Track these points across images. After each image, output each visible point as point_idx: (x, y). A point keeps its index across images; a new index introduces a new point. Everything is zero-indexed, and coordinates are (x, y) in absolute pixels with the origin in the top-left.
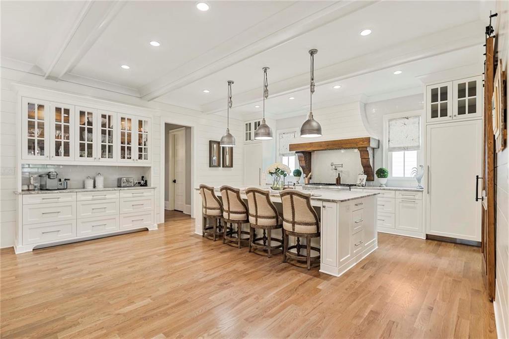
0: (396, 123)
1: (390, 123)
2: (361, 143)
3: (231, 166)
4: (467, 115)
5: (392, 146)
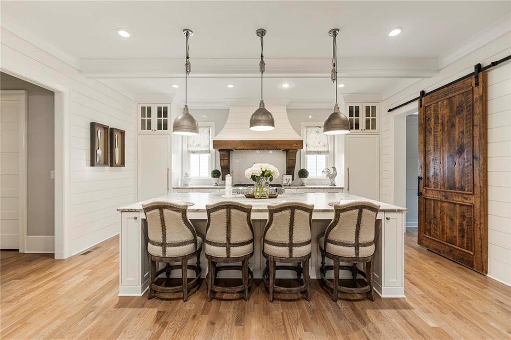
0: (312, 130)
1: (308, 129)
2: (295, 145)
3: (123, 164)
4: (371, 130)
5: (309, 149)
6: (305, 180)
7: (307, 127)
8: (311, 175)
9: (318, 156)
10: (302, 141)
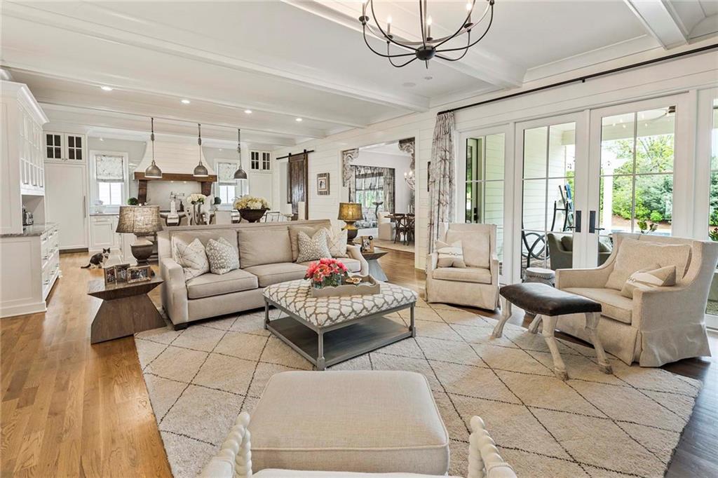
2: (211, 179)
4: (266, 170)
5: (221, 181)
6: (218, 206)
7: (219, 163)
8: (223, 201)
9: (229, 187)
10: (216, 176)
